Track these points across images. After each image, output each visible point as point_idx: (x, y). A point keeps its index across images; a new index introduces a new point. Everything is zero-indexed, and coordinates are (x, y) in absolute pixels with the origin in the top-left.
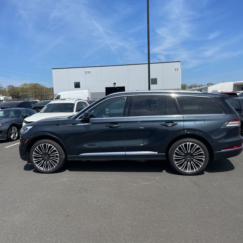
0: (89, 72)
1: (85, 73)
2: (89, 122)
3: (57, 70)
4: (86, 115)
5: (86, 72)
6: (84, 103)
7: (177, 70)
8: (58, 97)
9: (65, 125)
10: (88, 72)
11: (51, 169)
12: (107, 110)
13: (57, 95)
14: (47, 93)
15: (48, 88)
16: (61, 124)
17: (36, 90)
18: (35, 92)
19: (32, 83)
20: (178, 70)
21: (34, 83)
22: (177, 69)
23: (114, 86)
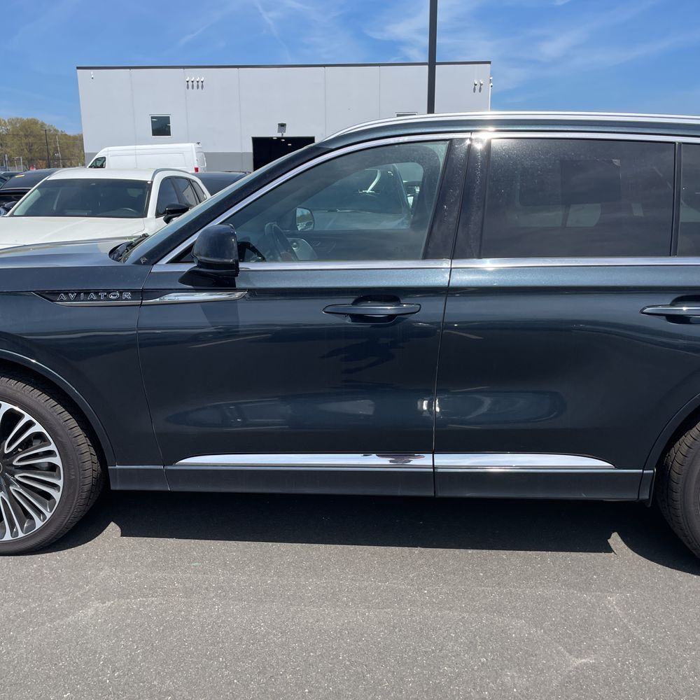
0: (201, 85)
1: (188, 88)
2: (234, 285)
3: (92, 72)
4: (218, 243)
5: (190, 83)
6: (187, 183)
7: (480, 91)
8: (99, 164)
9: (93, 296)
10: (195, 84)
11: (21, 535)
12: (300, 212)
13: (96, 157)
14: (67, 151)
15: (70, 137)
16: (67, 294)
17: (31, 140)
18: (30, 146)
19: (18, 119)
20: (480, 88)
21: (25, 118)
22: (477, 87)
23: (280, 135)
